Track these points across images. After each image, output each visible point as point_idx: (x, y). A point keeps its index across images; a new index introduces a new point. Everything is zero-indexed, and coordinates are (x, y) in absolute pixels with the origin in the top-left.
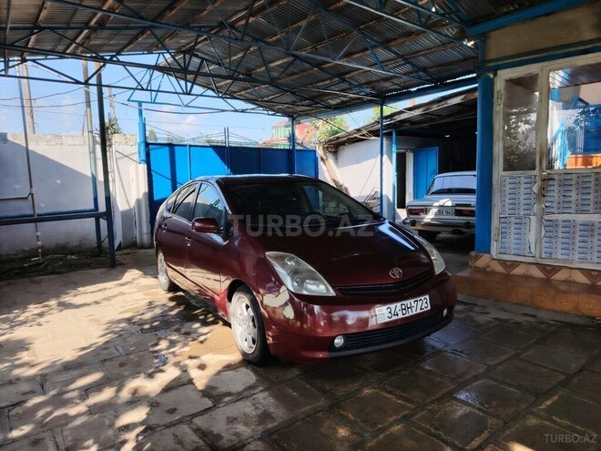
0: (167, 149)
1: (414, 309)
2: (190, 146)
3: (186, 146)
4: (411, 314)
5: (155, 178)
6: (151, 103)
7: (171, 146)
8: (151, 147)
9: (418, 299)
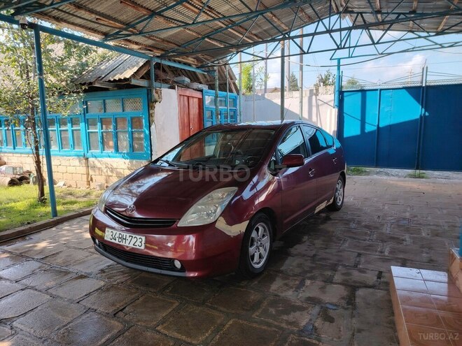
0: (359, 94)
1: (128, 242)
2: (381, 90)
3: (377, 90)
4: (124, 244)
5: (347, 119)
6: (349, 57)
7: (363, 92)
8: (345, 94)
9: (134, 236)
